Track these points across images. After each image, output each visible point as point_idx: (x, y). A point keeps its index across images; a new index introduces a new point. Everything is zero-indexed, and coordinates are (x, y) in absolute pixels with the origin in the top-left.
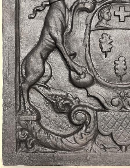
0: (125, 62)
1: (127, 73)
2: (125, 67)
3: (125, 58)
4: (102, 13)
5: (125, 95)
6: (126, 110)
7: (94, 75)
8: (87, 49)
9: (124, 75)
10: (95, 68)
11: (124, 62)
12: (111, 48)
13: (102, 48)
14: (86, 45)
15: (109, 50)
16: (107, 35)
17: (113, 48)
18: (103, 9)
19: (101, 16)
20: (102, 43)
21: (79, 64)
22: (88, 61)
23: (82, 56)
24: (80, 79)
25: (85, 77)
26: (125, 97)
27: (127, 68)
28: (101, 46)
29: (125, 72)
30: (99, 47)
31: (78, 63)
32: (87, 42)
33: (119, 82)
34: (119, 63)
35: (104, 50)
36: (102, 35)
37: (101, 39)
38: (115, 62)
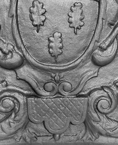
0: (62, 39)
1: (63, 53)
2: (61, 45)
3: (61, 33)
5: (60, 79)
6: (61, 96)
7: (24, 55)
8: (15, 21)
9: (60, 55)
10: (24, 46)
11: (60, 39)
12: (45, 20)
13: (32, 20)
14: (13, 16)
15: (42, 23)
16: (40, 3)
17: (47, 21)
20: (33, 14)
21: (4, 41)
22: (16, 37)
23: (7, 30)
24: (6, 60)
25: (12, 57)
26: (61, 81)
27: (63, 47)
28: (32, 17)
29: (61, 51)
30: (29, 19)
31: (4, 39)
32: (14, 13)
33: (54, 63)
34: (54, 41)
35: (35, 23)
36: (33, 2)
37: (31, 8)
38: (49, 39)
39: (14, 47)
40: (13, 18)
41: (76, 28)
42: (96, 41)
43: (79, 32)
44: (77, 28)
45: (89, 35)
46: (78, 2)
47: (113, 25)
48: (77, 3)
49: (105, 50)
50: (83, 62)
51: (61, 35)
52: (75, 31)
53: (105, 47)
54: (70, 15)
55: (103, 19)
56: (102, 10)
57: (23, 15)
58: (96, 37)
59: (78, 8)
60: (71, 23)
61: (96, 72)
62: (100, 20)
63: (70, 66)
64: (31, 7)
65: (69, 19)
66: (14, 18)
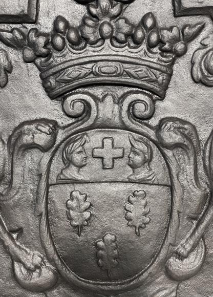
0: (116, 245)
1: (120, 264)
2: (115, 253)
4: (69, 152)
7: (58, 271)
8: (44, 221)
9: (114, 268)
10: (59, 256)
12: (89, 219)
13: (70, 219)
14: (41, 215)
16: (81, 194)
17: (92, 219)
18: (71, 145)
19: (66, 157)
20: (71, 211)
22: (47, 246)
23: (33, 234)
24: (31, 280)
25: (40, 274)
27: (119, 255)
28: (70, 215)
29: (116, 262)
30: (66, 216)
31: (27, 247)
32: (43, 210)
33: (106, 280)
34: (104, 247)
35: (75, 223)
36: (71, 193)
37: (69, 202)
38: (96, 244)
39: (43, 260)
40: (41, 217)
41: (137, 227)
42: (170, 244)
43: (143, 232)
44: (140, 227)
45: (158, 235)
46: (138, 190)
47: (195, 219)
48: (138, 192)
49: (186, 257)
50: (152, 277)
51: (116, 237)
52: (137, 231)
53: (185, 253)
54: (128, 209)
55: (179, 212)
56: (177, 199)
57: (56, 211)
58: (170, 239)
59: (140, 198)
60: (129, 219)
61: (173, 291)
62: (175, 214)
63: (132, 283)
64: (69, 200)
65: (126, 214)
66: (43, 218)
